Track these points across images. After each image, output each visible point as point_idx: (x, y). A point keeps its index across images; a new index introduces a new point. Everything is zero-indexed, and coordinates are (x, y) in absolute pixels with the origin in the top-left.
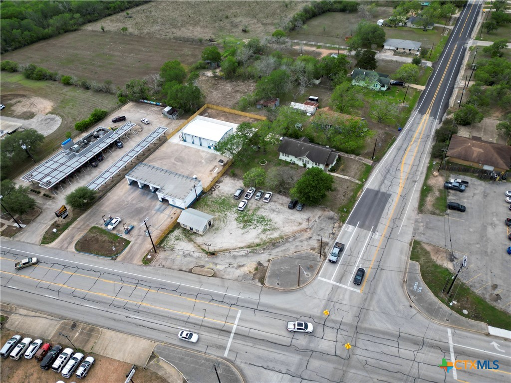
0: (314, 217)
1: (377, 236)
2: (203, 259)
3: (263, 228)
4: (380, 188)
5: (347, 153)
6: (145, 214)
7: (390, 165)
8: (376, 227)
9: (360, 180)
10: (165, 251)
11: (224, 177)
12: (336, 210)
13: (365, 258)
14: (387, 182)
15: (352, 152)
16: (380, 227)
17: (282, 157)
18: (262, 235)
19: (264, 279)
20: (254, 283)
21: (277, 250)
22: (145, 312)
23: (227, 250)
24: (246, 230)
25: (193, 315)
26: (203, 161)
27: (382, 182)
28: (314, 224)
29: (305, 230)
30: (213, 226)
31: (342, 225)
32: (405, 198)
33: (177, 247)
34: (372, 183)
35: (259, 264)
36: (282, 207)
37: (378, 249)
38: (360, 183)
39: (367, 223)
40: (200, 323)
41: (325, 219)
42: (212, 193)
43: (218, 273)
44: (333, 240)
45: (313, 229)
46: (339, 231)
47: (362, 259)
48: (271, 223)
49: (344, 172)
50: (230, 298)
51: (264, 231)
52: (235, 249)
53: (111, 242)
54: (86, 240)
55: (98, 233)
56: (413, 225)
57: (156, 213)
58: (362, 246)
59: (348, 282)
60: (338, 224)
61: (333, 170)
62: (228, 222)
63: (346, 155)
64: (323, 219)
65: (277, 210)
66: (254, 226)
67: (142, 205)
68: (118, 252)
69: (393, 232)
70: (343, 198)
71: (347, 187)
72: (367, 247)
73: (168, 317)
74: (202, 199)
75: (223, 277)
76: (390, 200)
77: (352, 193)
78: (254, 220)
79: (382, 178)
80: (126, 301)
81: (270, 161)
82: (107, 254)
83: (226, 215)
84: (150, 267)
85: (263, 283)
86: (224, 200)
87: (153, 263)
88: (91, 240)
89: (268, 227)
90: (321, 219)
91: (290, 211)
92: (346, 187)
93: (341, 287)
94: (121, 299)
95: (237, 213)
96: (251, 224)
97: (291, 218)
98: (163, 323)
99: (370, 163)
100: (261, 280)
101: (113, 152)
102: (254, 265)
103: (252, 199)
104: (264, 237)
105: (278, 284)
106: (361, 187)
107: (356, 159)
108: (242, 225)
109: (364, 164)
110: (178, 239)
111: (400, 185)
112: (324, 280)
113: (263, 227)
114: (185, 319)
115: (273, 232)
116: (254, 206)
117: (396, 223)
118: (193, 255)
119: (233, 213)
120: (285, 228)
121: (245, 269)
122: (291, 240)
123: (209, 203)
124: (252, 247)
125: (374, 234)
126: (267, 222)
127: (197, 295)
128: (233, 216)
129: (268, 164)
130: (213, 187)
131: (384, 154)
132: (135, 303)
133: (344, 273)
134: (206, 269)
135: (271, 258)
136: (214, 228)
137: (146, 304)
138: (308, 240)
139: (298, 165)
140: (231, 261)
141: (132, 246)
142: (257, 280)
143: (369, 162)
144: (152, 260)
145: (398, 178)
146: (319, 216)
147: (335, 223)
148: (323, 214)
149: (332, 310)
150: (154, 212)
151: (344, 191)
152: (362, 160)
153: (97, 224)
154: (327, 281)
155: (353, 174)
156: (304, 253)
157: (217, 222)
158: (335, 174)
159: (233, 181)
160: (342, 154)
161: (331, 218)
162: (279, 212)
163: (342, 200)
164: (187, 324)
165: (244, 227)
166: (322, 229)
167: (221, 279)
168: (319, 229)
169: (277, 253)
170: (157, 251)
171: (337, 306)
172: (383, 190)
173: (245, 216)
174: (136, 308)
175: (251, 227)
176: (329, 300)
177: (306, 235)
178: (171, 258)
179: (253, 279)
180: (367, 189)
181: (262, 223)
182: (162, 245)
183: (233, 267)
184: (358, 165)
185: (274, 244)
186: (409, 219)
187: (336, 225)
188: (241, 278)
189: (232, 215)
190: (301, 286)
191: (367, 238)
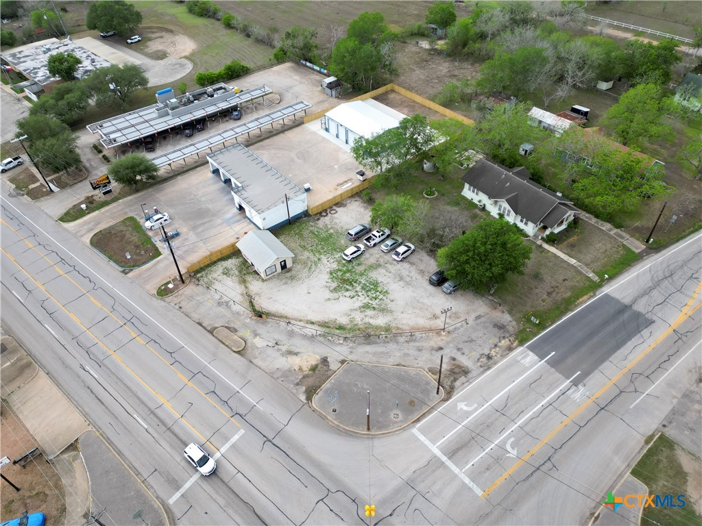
0: (467, 313)
1: (578, 394)
2: (242, 318)
3: (365, 301)
4: (634, 301)
5: (597, 216)
6: (206, 220)
7: (680, 263)
8: (586, 374)
9: (600, 274)
10: (198, 285)
11: (353, 199)
12: (518, 315)
13: (527, 429)
14: (657, 296)
15: (610, 218)
16: (596, 378)
17: (468, 192)
18: (358, 313)
19: (316, 390)
20: (295, 391)
21: (368, 348)
22: (109, 369)
23: (286, 318)
24: (336, 295)
25: (168, 406)
26: (336, 167)
27: (646, 292)
28: (462, 326)
29: (438, 332)
30: (290, 270)
31: (516, 348)
32: (684, 338)
33: (217, 286)
34: (620, 288)
35: (325, 361)
36: (419, 277)
37: (567, 421)
38: (596, 279)
39: (570, 361)
40: (170, 423)
41: (488, 324)
42: (318, 219)
43: (249, 351)
44: (482, 369)
45: (454, 336)
46: (503, 356)
47: (521, 427)
48: (384, 298)
49: (572, 249)
50: (242, 401)
51: (366, 307)
52: (300, 321)
53: (137, 247)
54: (110, 233)
55: (130, 229)
56: (675, 401)
57: (221, 224)
58: (536, 402)
59: (467, 463)
60: (508, 343)
61: (551, 240)
62: (316, 273)
63: (593, 220)
64: (485, 322)
65: (408, 279)
66: (353, 293)
67: (210, 206)
68: (136, 264)
69: (618, 399)
70: (545, 296)
71: (564, 280)
72: (544, 408)
73: (132, 392)
74: (298, 224)
75: (253, 361)
76: (645, 332)
77: (569, 294)
78: (360, 283)
79: (650, 284)
80: (96, 341)
81: (443, 195)
82: (122, 262)
83: (319, 259)
84: (162, 302)
85: (309, 398)
86: (331, 235)
87: (169, 299)
88: (116, 234)
89: (374, 303)
90: (479, 321)
91: (431, 289)
92: (561, 278)
93: (446, 468)
94: (91, 337)
95: (339, 262)
96: (350, 288)
97: (426, 301)
98: (120, 399)
99: (637, 248)
100: (311, 391)
101: (223, 122)
102: (314, 360)
103: (376, 248)
104: (358, 318)
105: (334, 411)
106: (595, 287)
107: (612, 233)
108: (334, 285)
109: (624, 246)
110: (226, 273)
111: (685, 310)
112: (422, 438)
113: (367, 300)
114: (153, 406)
115: (380, 314)
116: (372, 260)
117: (637, 383)
118: (233, 306)
119: (332, 261)
120: (404, 315)
121: (295, 362)
122: (402, 339)
123: (306, 233)
124: (329, 327)
125: (574, 388)
126: (378, 293)
127: (196, 374)
128: (329, 265)
129: (436, 199)
130: (325, 211)
131: (678, 241)
132: (106, 349)
133: (469, 441)
134: (236, 337)
135: (350, 357)
136: (288, 275)
137: (118, 358)
138: (434, 352)
139: (489, 212)
140: (281, 337)
141: (158, 261)
142: (304, 388)
143: (638, 246)
144: (171, 293)
145: (687, 296)
146: (477, 314)
147: (504, 338)
148: (487, 314)
149: (405, 506)
150: (219, 221)
151: (554, 284)
152: (622, 237)
153: (137, 215)
154: (427, 443)
155: (589, 258)
156: (412, 372)
157: (299, 267)
158: (552, 249)
159: (362, 210)
160: (584, 215)
161: (500, 327)
162: (408, 284)
163: (541, 298)
164: (152, 416)
165: (335, 290)
166: (472, 341)
167: (248, 362)
168: (465, 339)
169: (364, 354)
170: (187, 281)
171: (419, 503)
172: (640, 307)
173: (348, 271)
174: (102, 358)
175: (348, 294)
176: (410, 484)
177: (436, 341)
178: (198, 298)
179: (298, 384)
180: (607, 296)
181: (369, 293)
182: (199, 275)
183: (279, 350)
184: (609, 246)
185: (368, 335)
186: (670, 384)
187: (505, 343)
188: (279, 374)
189: (328, 263)
190: (372, 432)
191: (554, 390)
